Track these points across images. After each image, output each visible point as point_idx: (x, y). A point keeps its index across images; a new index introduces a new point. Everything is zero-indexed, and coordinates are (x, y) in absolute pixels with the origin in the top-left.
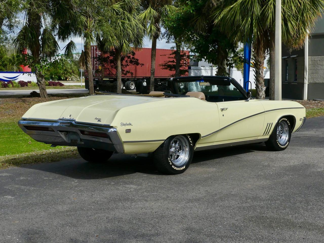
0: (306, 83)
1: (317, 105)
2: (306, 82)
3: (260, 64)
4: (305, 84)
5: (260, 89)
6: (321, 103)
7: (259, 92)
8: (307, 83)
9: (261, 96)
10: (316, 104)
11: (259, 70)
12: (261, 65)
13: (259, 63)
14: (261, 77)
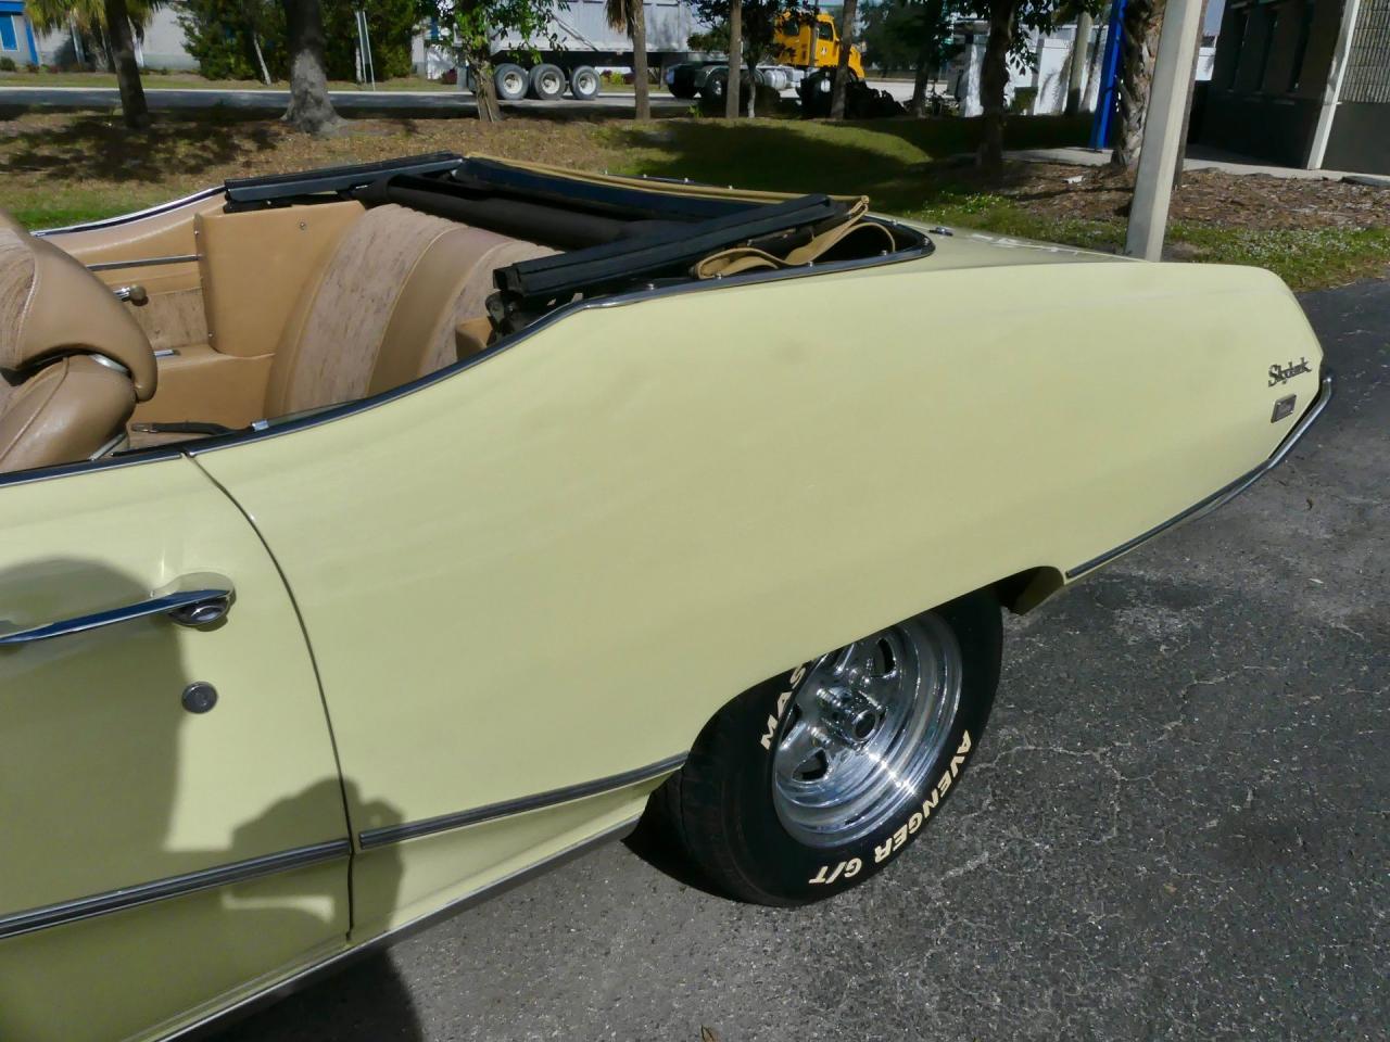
0: (1329, 104)
1: (1355, 210)
2: (1333, 99)
3: (1149, 17)
4: (1324, 108)
5: (1134, 122)
6: (1377, 196)
7: (1125, 132)
8: (1335, 102)
9: (1132, 151)
10: (1348, 205)
11: (1143, 41)
12: (1150, 20)
13: (1145, 15)
14: (1146, 70)
